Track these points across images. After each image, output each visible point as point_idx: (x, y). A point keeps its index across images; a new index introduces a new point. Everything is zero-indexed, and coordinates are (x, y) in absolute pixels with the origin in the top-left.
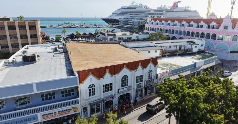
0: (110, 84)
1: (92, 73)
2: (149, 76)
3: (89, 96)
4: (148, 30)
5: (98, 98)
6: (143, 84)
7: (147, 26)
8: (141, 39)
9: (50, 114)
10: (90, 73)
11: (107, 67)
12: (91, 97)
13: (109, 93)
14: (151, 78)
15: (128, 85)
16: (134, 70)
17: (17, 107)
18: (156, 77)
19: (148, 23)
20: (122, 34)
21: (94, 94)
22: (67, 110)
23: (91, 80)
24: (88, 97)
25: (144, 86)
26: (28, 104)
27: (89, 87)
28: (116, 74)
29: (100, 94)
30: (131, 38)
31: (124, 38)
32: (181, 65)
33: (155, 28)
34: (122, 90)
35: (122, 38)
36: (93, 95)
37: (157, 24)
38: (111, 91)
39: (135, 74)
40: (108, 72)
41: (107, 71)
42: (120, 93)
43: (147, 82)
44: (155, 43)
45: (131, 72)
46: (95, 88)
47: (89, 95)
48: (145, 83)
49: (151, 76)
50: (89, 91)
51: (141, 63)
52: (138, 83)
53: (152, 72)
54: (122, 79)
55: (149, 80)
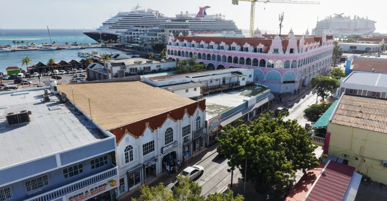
0: (151, 142)
2: (197, 126)
3: (126, 162)
4: (172, 54)
5: (136, 164)
6: (190, 136)
7: (169, 47)
8: (165, 69)
9: (80, 194)
10: (126, 130)
11: (147, 120)
12: (128, 164)
13: (150, 155)
14: (200, 127)
15: (172, 140)
16: (180, 119)
17: (30, 193)
18: (205, 125)
19: (170, 44)
20: (135, 63)
21: (132, 159)
22: (102, 186)
23: (127, 140)
24: (125, 164)
25: (191, 139)
26: (45, 187)
27: (125, 151)
28: (158, 128)
29: (140, 158)
30: (149, 68)
31: (138, 69)
32: (231, 106)
33: (183, 52)
34: (166, 148)
35: (136, 69)
36: (131, 161)
37: (185, 45)
38: (153, 152)
39: (180, 125)
40: (148, 127)
41: (147, 124)
42: (164, 153)
43: (195, 133)
44: (193, 77)
45: (176, 123)
46: (133, 150)
48: (193, 135)
49: (200, 124)
50: (126, 155)
51: (186, 109)
52: (184, 135)
53: (200, 120)
54: (166, 133)
55: (197, 130)
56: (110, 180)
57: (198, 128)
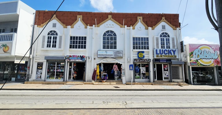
0: (82, 37)
2: (163, 44)
3: (47, 47)
5: (61, 54)
10: (54, 16)
11: (79, 13)
12: (49, 48)
13: (79, 52)
15: (115, 47)
16: (129, 26)
18: (180, 48)
23: (54, 25)
25: (151, 58)
27: (49, 34)
28: (94, 25)
34: (104, 53)
36: (53, 47)
38: (84, 49)
40: (81, 20)
43: (158, 52)
45: (122, 28)
46: (58, 37)
47: (48, 45)
48: (153, 54)
49: (168, 44)
50: (48, 39)
51: (141, 18)
52: (137, 49)
53: (168, 38)
54: (105, 34)
55: (164, 49)
56: (4, 44)
57: (166, 47)
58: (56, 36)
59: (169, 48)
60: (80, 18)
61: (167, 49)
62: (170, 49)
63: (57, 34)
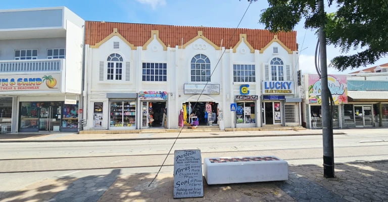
0: (161, 64)
1: (119, 31)
2: (274, 74)
3: (108, 78)
5: (130, 90)
6: (256, 90)
9: (3, 80)
10: (115, 30)
11: (155, 27)
12: (110, 81)
14: (281, 79)
15: (209, 79)
16: (227, 48)
21: (119, 78)
22: (34, 80)
23: (116, 45)
24: (106, 81)
25: (259, 94)
27: (109, 59)
28: (177, 47)
29: (135, 82)
34: (193, 88)
38: (163, 82)
39: (228, 58)
40: (157, 38)
43: (268, 86)
45: (218, 51)
46: (124, 64)
47: (108, 76)
48: (261, 89)
49: (281, 74)
50: (109, 66)
51: (245, 35)
52: (239, 81)
53: (282, 65)
54: (193, 60)
55: (275, 82)
56: (48, 76)
57: (278, 79)
58: (121, 62)
59: (283, 80)
60: (155, 34)
61: (280, 82)
62: (283, 82)
63: (121, 59)
